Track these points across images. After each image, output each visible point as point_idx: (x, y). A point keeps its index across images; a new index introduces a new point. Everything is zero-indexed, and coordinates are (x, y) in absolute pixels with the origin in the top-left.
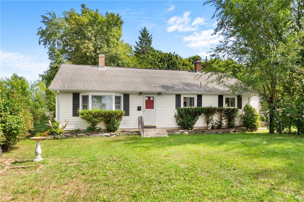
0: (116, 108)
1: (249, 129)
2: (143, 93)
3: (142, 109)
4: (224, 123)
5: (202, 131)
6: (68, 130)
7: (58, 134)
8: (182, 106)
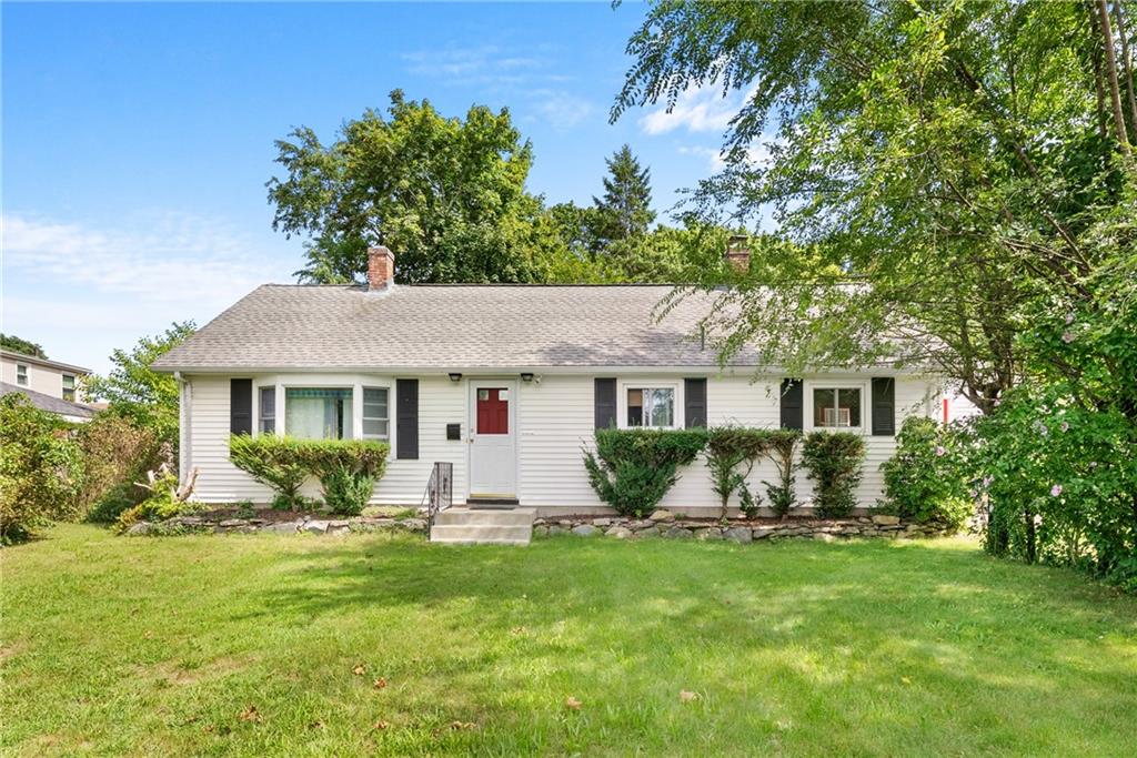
0: (365, 432)
1: (912, 527)
2: (464, 374)
3: (464, 433)
7: (162, 519)
8: (622, 423)
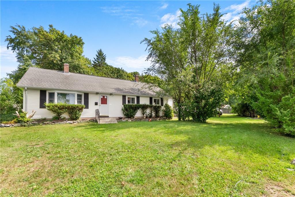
0: (78, 103)
1: (167, 118)
2: (99, 93)
3: (98, 104)
4: (154, 114)
5: (140, 119)
6: (35, 119)
7: (25, 122)
8: (127, 103)
